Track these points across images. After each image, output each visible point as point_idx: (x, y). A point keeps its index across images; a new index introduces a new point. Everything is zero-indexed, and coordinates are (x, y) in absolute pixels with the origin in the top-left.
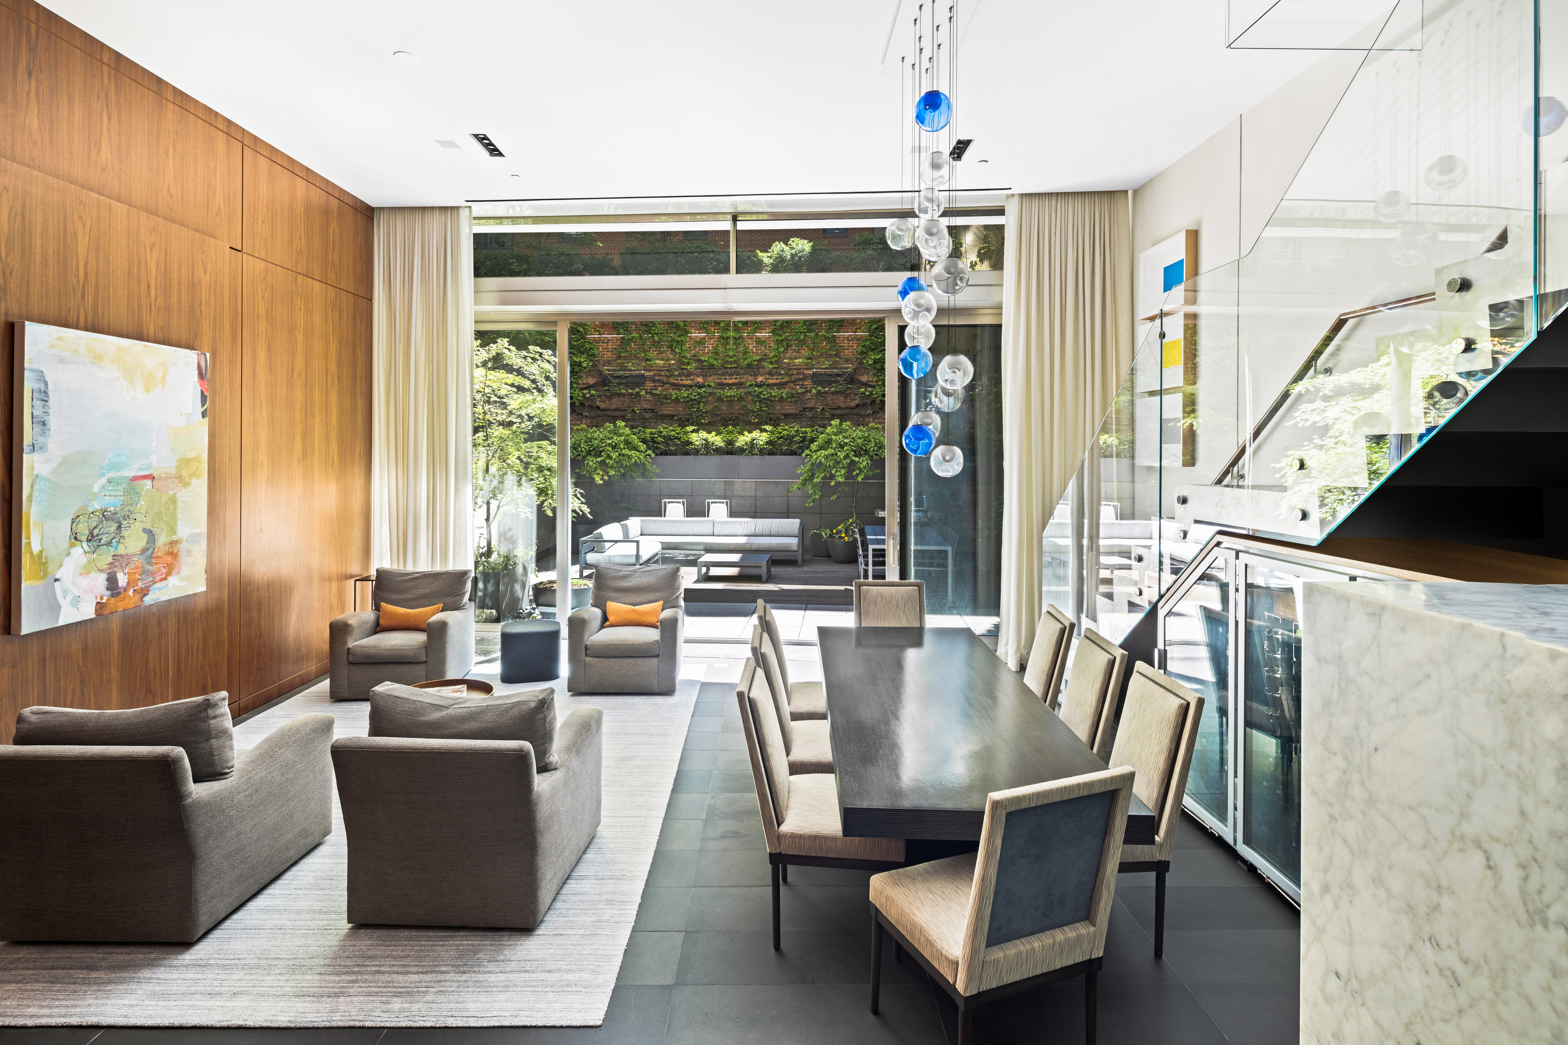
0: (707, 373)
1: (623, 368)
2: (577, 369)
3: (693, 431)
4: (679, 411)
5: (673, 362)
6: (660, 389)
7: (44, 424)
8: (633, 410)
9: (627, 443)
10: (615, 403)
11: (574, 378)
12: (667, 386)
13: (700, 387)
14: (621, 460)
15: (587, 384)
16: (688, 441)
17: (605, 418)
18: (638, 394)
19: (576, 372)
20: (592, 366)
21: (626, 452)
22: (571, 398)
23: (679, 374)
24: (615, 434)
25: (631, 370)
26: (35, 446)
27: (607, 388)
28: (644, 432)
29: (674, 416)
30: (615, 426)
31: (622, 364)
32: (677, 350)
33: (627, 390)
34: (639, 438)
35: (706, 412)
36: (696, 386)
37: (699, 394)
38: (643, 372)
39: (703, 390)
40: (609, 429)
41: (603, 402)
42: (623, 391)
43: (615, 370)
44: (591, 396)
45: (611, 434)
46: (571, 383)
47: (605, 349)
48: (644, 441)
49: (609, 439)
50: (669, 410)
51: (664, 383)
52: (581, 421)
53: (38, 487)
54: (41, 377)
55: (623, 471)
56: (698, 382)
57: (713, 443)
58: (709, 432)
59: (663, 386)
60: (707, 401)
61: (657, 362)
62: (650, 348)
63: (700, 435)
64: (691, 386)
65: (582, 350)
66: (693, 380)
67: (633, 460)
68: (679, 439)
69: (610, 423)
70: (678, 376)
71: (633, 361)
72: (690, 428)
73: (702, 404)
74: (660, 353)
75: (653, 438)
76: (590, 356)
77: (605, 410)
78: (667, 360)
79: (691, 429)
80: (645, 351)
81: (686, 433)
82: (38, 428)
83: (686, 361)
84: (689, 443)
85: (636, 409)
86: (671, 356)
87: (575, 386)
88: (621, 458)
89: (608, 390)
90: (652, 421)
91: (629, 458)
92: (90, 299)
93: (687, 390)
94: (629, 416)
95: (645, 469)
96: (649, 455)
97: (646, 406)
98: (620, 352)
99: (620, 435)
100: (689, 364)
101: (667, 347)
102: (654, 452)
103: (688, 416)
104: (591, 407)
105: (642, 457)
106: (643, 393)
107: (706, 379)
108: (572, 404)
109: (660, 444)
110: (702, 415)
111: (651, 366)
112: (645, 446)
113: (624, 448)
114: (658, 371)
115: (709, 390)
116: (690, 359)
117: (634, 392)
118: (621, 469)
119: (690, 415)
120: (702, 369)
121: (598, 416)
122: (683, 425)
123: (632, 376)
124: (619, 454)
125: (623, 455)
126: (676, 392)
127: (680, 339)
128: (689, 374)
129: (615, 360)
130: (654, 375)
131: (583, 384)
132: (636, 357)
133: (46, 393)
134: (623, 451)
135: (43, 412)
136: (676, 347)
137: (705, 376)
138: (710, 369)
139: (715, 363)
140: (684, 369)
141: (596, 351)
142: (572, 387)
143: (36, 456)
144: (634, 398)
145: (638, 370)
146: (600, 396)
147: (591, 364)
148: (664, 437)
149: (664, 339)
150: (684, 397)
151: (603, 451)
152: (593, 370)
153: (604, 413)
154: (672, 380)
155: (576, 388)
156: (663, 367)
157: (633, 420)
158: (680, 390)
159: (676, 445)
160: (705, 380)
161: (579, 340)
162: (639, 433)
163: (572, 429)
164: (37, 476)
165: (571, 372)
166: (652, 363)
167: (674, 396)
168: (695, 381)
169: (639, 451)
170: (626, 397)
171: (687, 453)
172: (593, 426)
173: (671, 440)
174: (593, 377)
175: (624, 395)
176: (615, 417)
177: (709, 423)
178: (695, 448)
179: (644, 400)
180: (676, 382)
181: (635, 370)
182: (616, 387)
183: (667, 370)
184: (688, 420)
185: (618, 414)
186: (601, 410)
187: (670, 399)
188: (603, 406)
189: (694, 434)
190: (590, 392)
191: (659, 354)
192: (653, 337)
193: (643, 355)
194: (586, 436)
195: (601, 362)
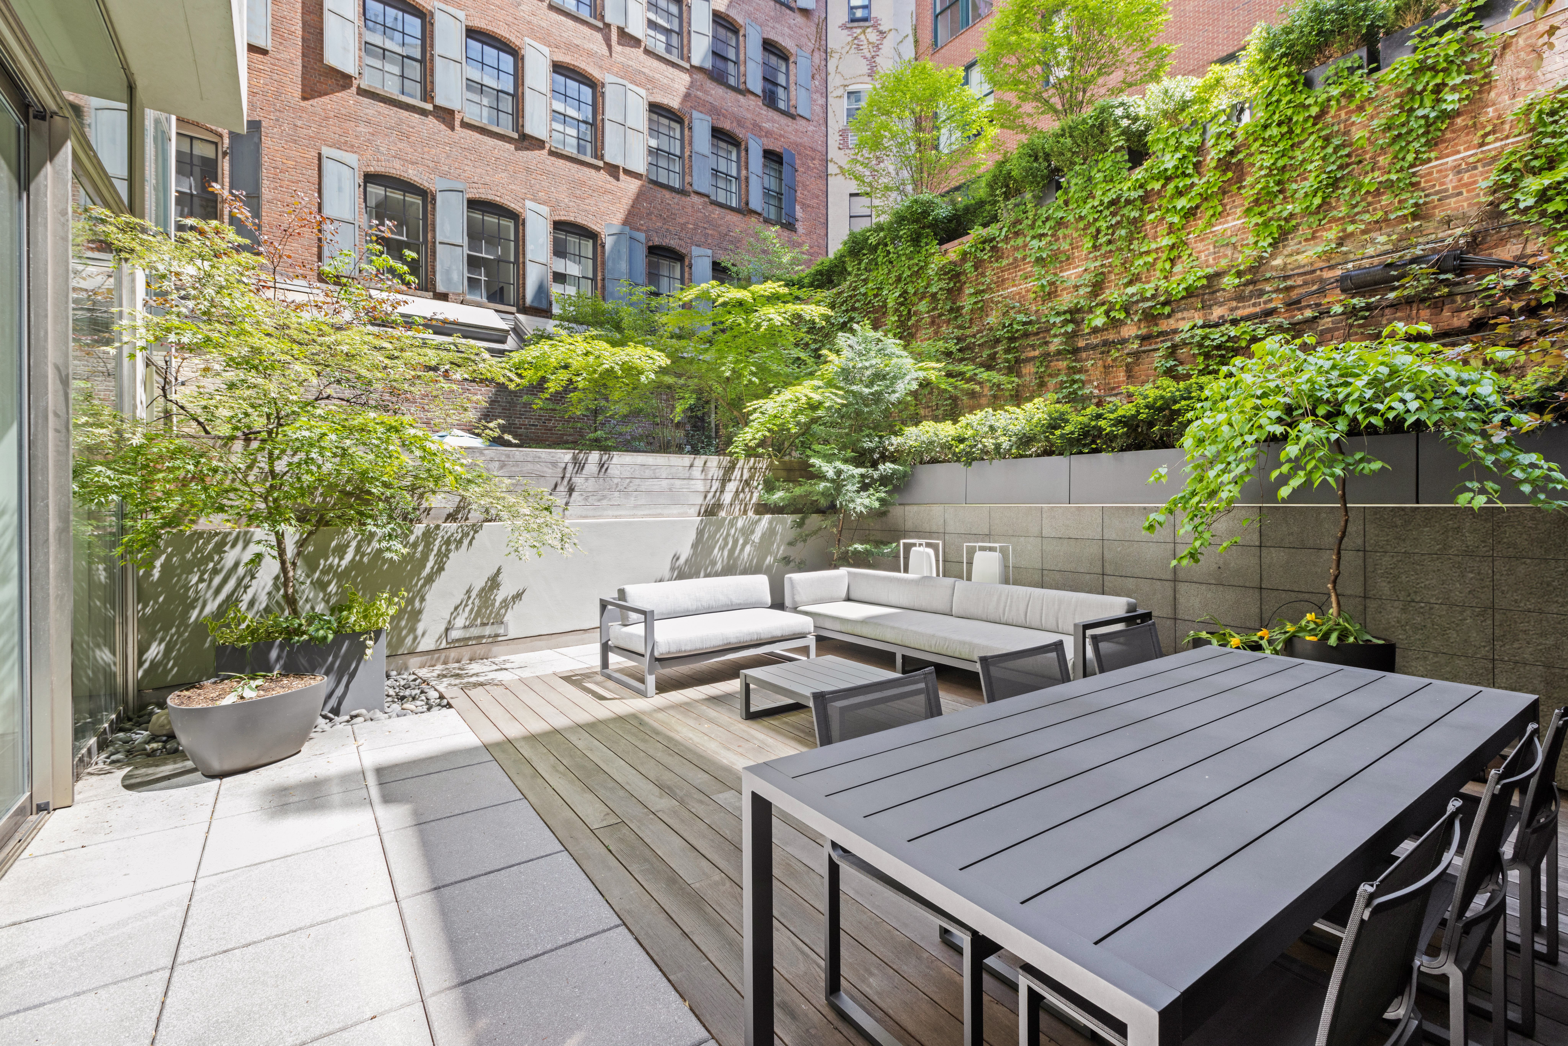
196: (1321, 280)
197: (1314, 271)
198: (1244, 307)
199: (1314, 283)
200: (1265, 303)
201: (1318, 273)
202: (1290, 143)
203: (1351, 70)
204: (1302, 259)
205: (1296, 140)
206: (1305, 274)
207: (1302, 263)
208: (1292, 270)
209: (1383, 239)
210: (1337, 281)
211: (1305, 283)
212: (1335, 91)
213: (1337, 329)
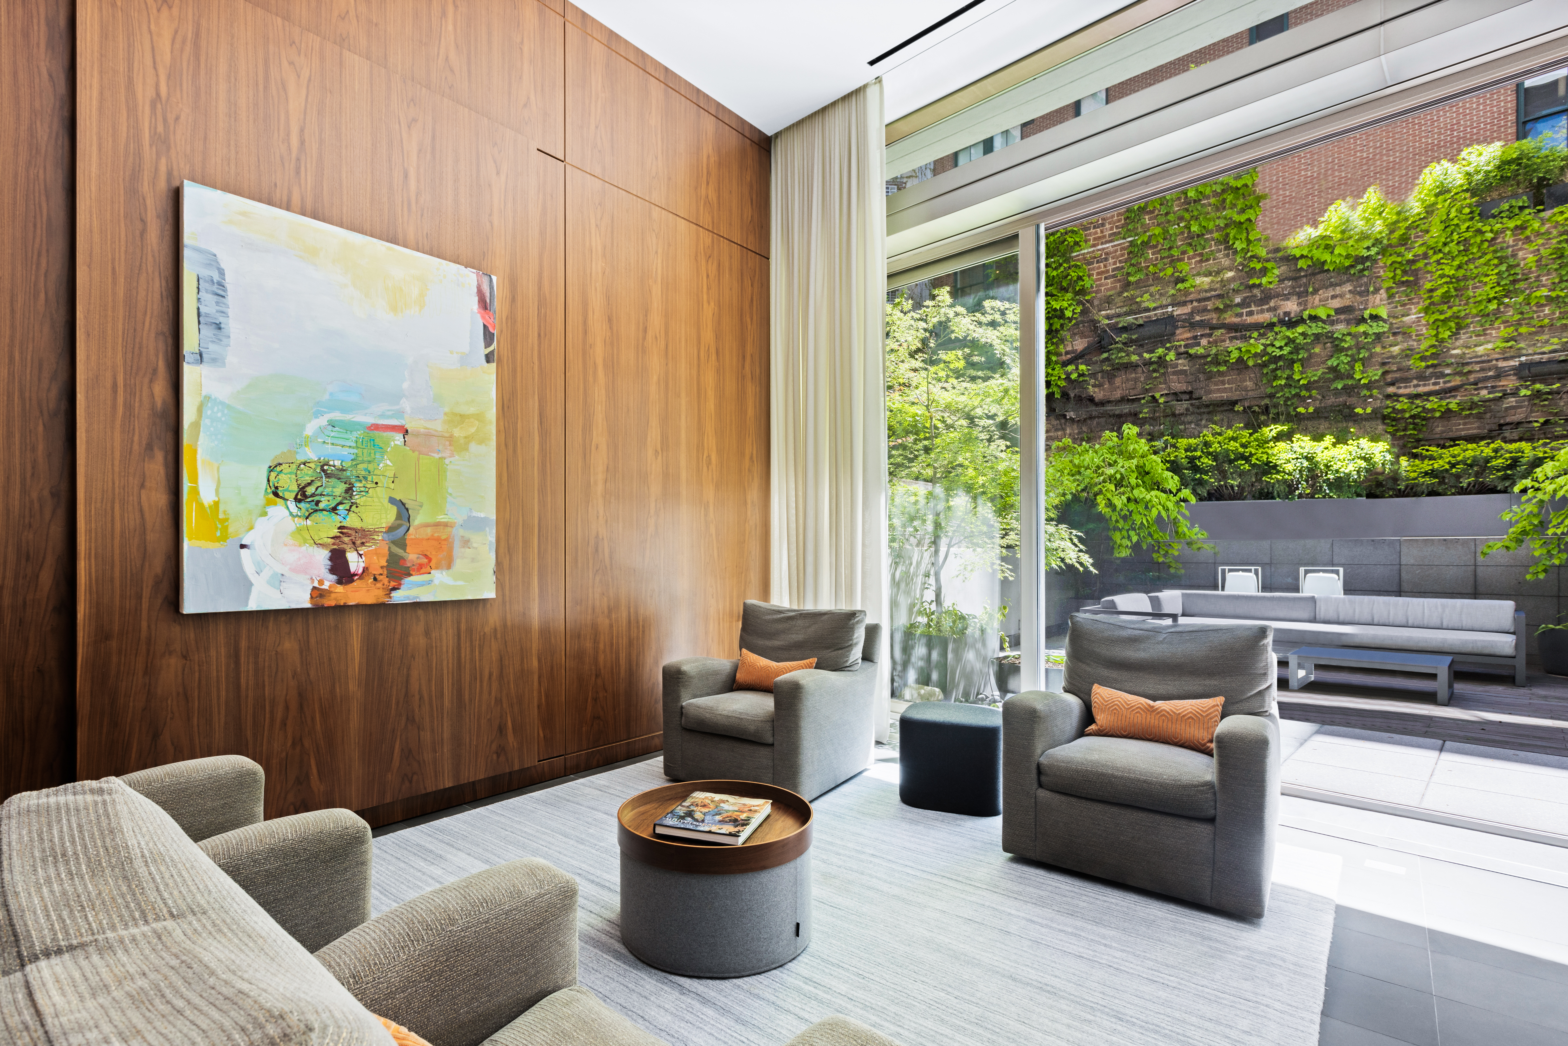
0: (1306, 286)
1: (1134, 307)
2: (1057, 325)
3: (1278, 438)
4: (1246, 389)
5: (1230, 274)
6: (1204, 342)
7: (219, 327)
8: (1153, 397)
9: (1143, 472)
10: (1121, 386)
11: (1053, 344)
12: (1218, 333)
13: (1291, 324)
14: (1131, 513)
15: (1073, 351)
16: (1268, 463)
17: (1102, 420)
18: (1161, 361)
19: (1057, 331)
20: (1082, 313)
21: (1140, 493)
22: (1048, 384)
23: (1244, 300)
24: (1121, 453)
25: (1147, 310)
26: (204, 355)
27: (1105, 355)
28: (1174, 446)
29: (1235, 403)
30: (1120, 436)
31: (1131, 300)
32: (1239, 245)
33: (1140, 355)
34: (1164, 462)
35: (1308, 387)
36: (1282, 322)
37: (1290, 341)
38: (1170, 309)
39: (1300, 329)
40: (1110, 444)
41: (1100, 386)
42: (1134, 358)
43: (1119, 316)
44: (1080, 375)
45: (1112, 454)
46: (1048, 353)
47: (1103, 272)
48: (1174, 467)
49: (1110, 465)
50: (1225, 390)
51: (1213, 328)
52: (1064, 430)
53: (209, 412)
54: (212, 260)
55: (1135, 539)
56: (1287, 314)
57: (1327, 466)
58: (1318, 438)
59: (1210, 335)
60: (1311, 356)
61: (1199, 280)
62: (1184, 253)
63: (1296, 445)
64: (1271, 326)
65: (1064, 284)
66: (1274, 309)
67: (1154, 513)
68: (1247, 459)
69: (1112, 431)
70: (1244, 304)
71: (1153, 289)
72: (1271, 430)
73: (1297, 367)
74: (1204, 259)
75: (1192, 460)
76: (1077, 293)
77: (1102, 403)
78: (1218, 273)
79: (1274, 433)
80: (1173, 261)
81: (1263, 443)
82: (207, 332)
83: (1259, 266)
84: (1270, 468)
85: (1157, 395)
86: (1226, 262)
87: (1054, 358)
88: (1132, 506)
89: (1107, 359)
90: (1189, 418)
91: (1146, 507)
92: (309, 178)
93: (1261, 335)
94: (1145, 413)
95: (1177, 532)
96: (1184, 500)
97: (1178, 386)
98: (1128, 274)
99: (1130, 457)
100: (1264, 271)
101: (1218, 242)
102: (1194, 492)
103: (1267, 401)
104: (1079, 399)
105: (1170, 505)
106: (1171, 356)
107: (1305, 303)
108: (1050, 397)
109: (1206, 473)
110: (1297, 395)
111: (1186, 292)
112: (1176, 478)
113: (1138, 486)
114: (1199, 301)
115: (1315, 329)
116: (1268, 260)
117: (1154, 357)
118: (1132, 533)
119: (1271, 396)
120: (1294, 279)
121: (1091, 418)
122: (1254, 426)
123: (1150, 322)
124: (1129, 499)
125: (1136, 501)
126: (1239, 344)
127: (1243, 218)
128: (1267, 296)
129: (1120, 294)
130: (1192, 314)
131: (1067, 353)
132: (1157, 279)
133: (221, 285)
134: (1136, 492)
135: (217, 311)
136: (1235, 239)
137: (1302, 295)
138: (1314, 274)
139: (1327, 257)
140: (1254, 285)
141: (1087, 283)
142: (1048, 363)
143: (204, 370)
144: (1155, 371)
145: (1162, 307)
146: (1093, 375)
147: (1078, 310)
148: (1215, 457)
149: (1211, 226)
150: (1256, 355)
151: (1100, 492)
152: (1083, 322)
153: (1102, 409)
154: (1230, 318)
155: (1056, 363)
156: (1211, 290)
157: (1153, 420)
158: (1245, 339)
159: (1241, 474)
160: (1304, 305)
161: (1061, 265)
162: (1164, 449)
163: (1048, 448)
164: (208, 398)
165: (1049, 332)
166: (1187, 285)
167: (1235, 355)
168: (1281, 312)
169: (1164, 491)
170: (1139, 370)
171: (1266, 494)
172: (1082, 440)
173: (1231, 462)
174: (1083, 336)
175: (1134, 366)
176: (1120, 416)
177: (1318, 415)
178: (1285, 481)
179: (1174, 373)
180: (1237, 320)
181: (1155, 309)
182: (1121, 350)
183: (1219, 296)
184: (1266, 410)
185: (1126, 408)
186: (1097, 404)
187: (1226, 362)
188: (1098, 394)
189: (1281, 445)
190: (1077, 369)
191: (1201, 261)
192: (1188, 227)
193: (1169, 271)
194: (1071, 461)
195: (1096, 302)
196: (1497, 368)
197: (1491, 361)
198: (1425, 385)
199: (1490, 369)
200: (1445, 383)
201: (1494, 362)
202: (1466, 259)
203: (1521, 208)
204: (1480, 350)
205: (1471, 256)
206: (1483, 362)
207: (1480, 354)
208: (1471, 358)
209: (1556, 340)
210: (1514, 370)
211: (1482, 370)
212: (1511, 224)
213: (1521, 407)
